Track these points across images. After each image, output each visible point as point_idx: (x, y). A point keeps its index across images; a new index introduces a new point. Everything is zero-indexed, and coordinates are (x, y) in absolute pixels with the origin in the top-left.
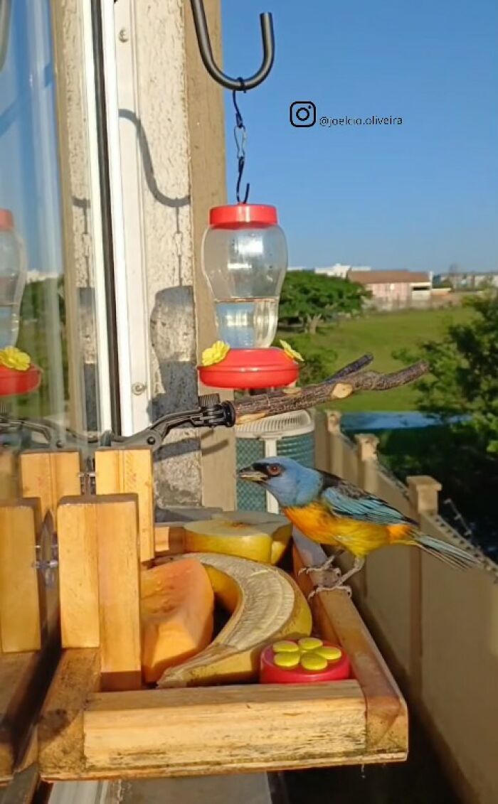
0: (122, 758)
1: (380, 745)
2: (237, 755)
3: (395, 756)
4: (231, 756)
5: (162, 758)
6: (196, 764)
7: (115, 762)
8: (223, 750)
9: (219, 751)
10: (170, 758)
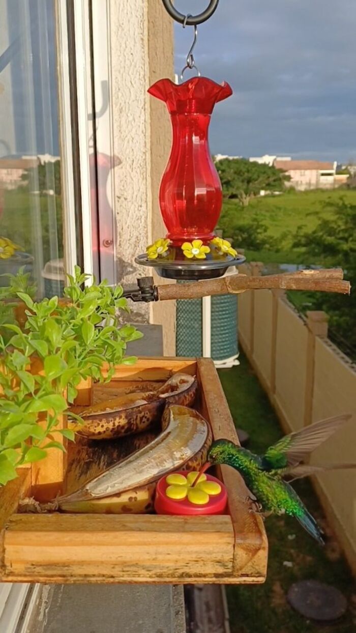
0: (35, 568)
1: (243, 570)
2: (128, 571)
3: (255, 579)
4: (123, 571)
5: (67, 570)
6: (94, 576)
7: (29, 570)
8: (116, 566)
9: (113, 568)
10: (74, 570)
